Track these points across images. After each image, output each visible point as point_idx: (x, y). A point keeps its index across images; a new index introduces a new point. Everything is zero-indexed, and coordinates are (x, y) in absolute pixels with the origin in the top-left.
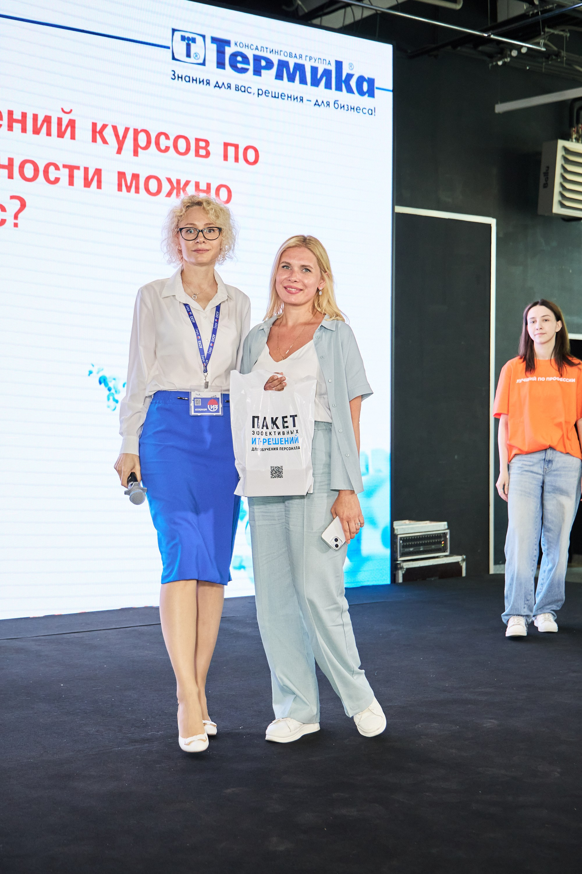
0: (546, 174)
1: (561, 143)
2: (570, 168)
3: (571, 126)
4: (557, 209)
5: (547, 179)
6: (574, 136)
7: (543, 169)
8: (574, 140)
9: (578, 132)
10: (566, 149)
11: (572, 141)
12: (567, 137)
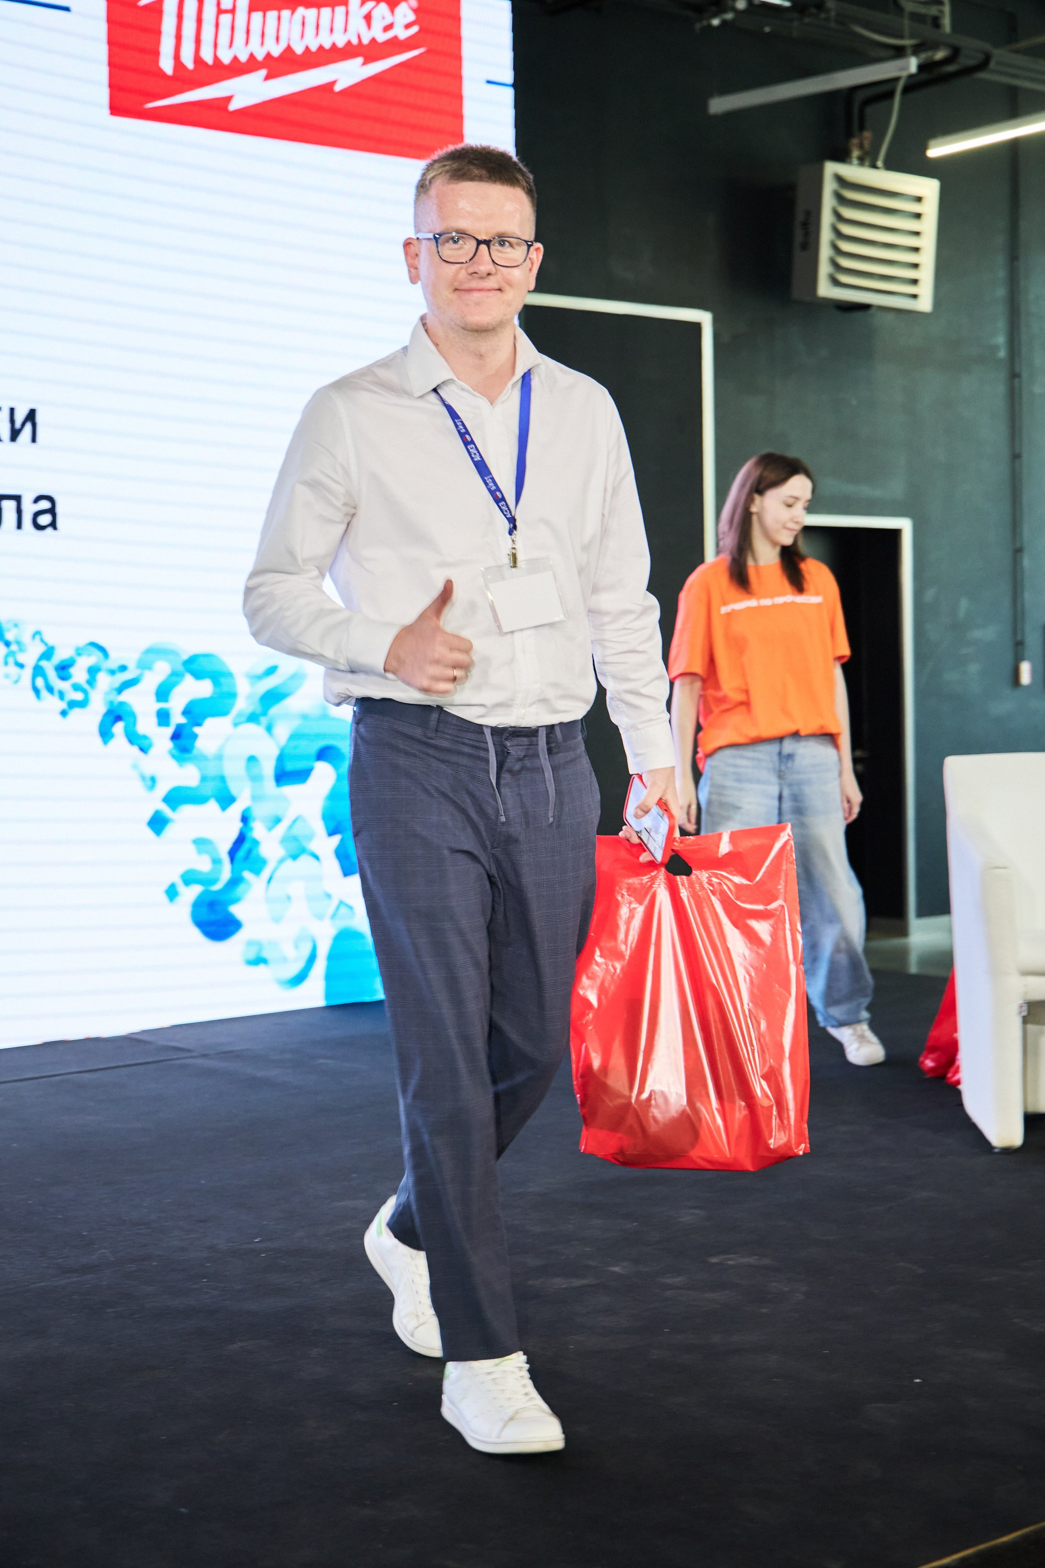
0: (805, 225)
1: (831, 168)
2: (848, 213)
3: (849, 135)
4: (825, 290)
5: (806, 234)
6: (856, 153)
7: (800, 217)
8: (855, 161)
9: (861, 146)
10: (840, 180)
11: (850, 163)
12: (842, 157)
